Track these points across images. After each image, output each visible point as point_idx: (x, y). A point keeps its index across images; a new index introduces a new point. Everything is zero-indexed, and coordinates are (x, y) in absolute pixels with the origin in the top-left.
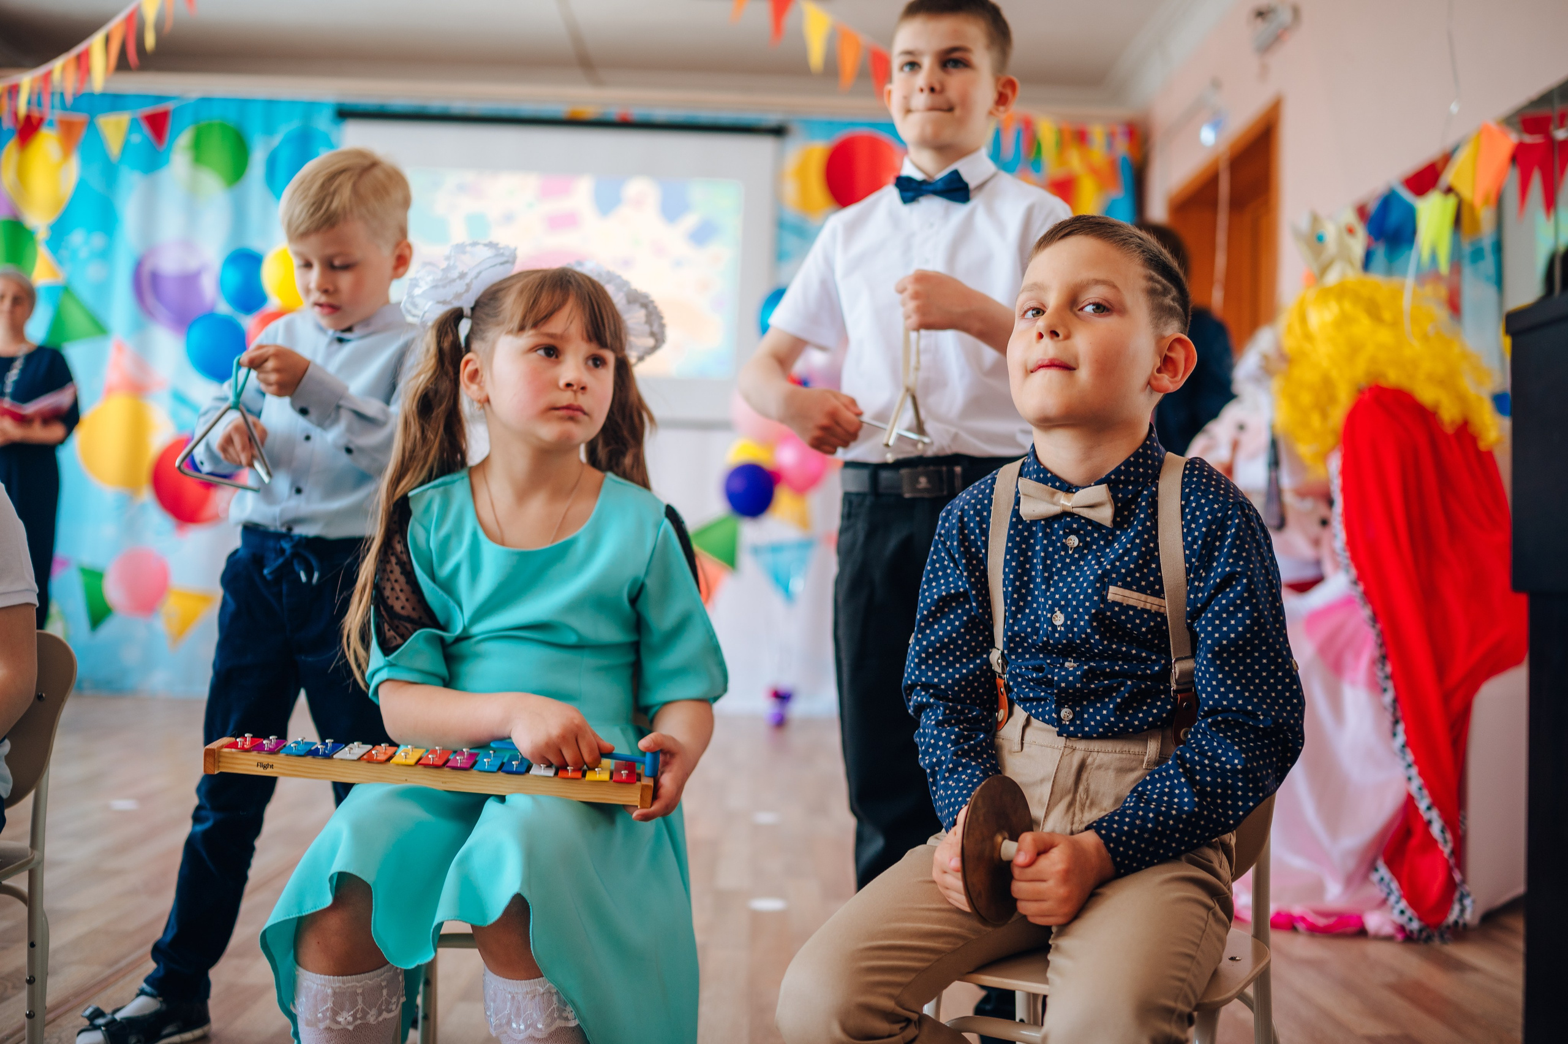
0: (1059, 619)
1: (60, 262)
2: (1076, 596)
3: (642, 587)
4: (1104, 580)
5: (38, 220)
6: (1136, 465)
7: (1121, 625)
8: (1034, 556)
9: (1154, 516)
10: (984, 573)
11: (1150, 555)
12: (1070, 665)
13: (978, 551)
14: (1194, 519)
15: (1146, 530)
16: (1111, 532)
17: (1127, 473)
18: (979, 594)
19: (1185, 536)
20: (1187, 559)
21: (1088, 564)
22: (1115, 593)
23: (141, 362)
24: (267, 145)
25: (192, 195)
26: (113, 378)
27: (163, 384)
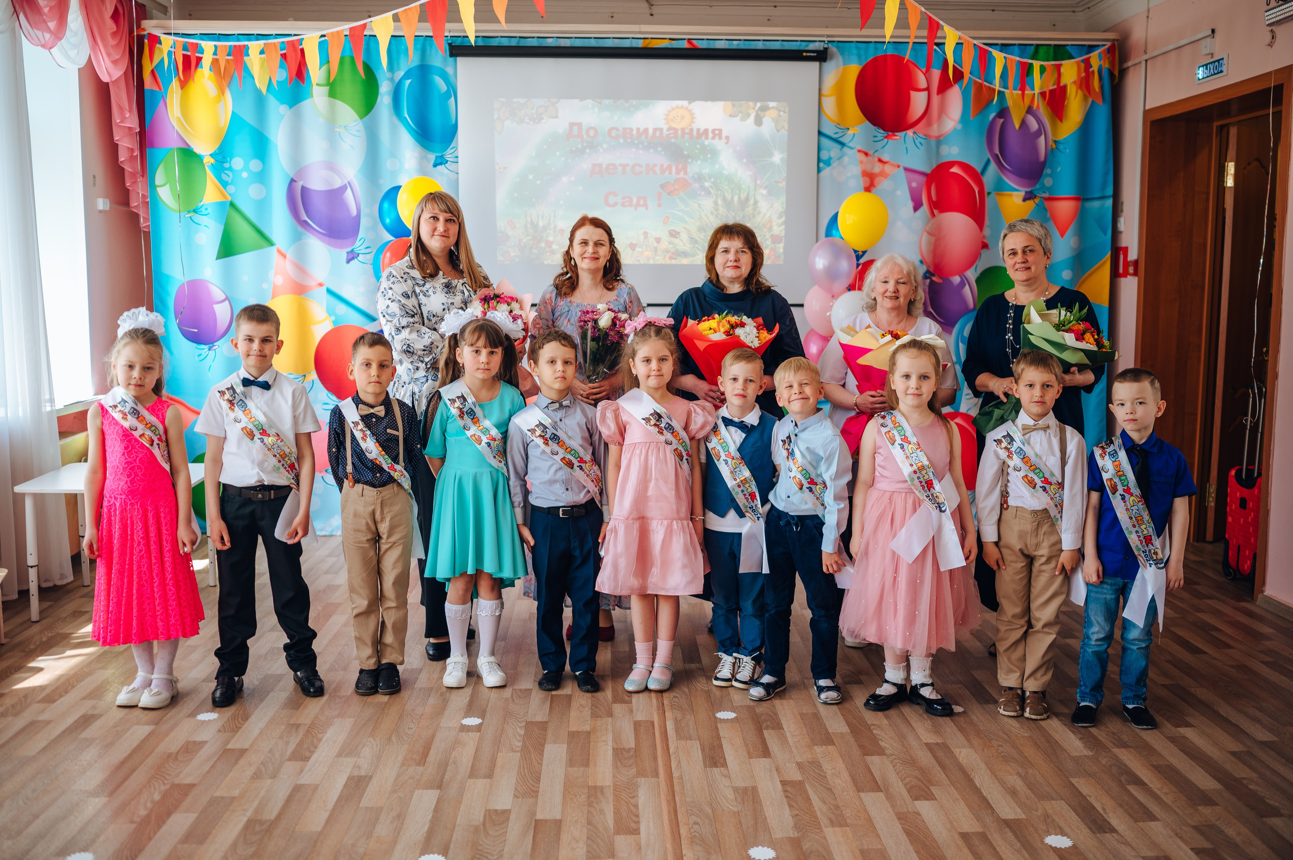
5: (204, 147)
23: (301, 268)
24: (392, 80)
25: (332, 121)
26: (279, 281)
27: (321, 285)
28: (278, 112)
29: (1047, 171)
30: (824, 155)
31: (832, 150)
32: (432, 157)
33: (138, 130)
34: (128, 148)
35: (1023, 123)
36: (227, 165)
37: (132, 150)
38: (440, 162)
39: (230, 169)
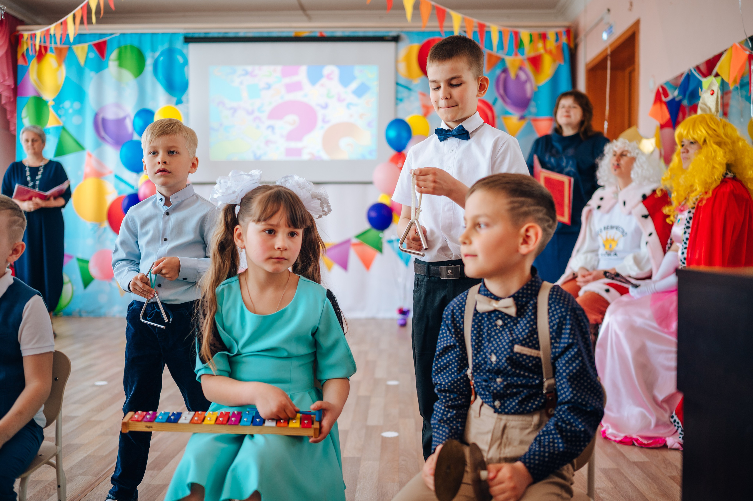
0: (494, 358)
1: (60, 116)
2: (500, 349)
3: (318, 328)
4: (513, 342)
5: (48, 96)
6: (527, 289)
7: (520, 363)
8: (484, 328)
9: (535, 314)
10: (463, 335)
11: (534, 331)
12: (499, 380)
13: (460, 325)
14: (553, 315)
15: (532, 320)
16: (516, 319)
17: (523, 293)
18: (460, 344)
19: (550, 323)
20: (551, 333)
21: (506, 333)
22: (517, 348)
23: (100, 162)
24: (153, 57)
25: (119, 81)
26: (88, 170)
27: (111, 172)
28: (90, 76)
29: (532, 103)
30: (400, 96)
31: (403, 93)
32: (175, 100)
33: (13, 87)
34: (7, 97)
35: (517, 77)
36: (61, 106)
37: (10, 98)
38: (179, 102)
39: (63, 108)
